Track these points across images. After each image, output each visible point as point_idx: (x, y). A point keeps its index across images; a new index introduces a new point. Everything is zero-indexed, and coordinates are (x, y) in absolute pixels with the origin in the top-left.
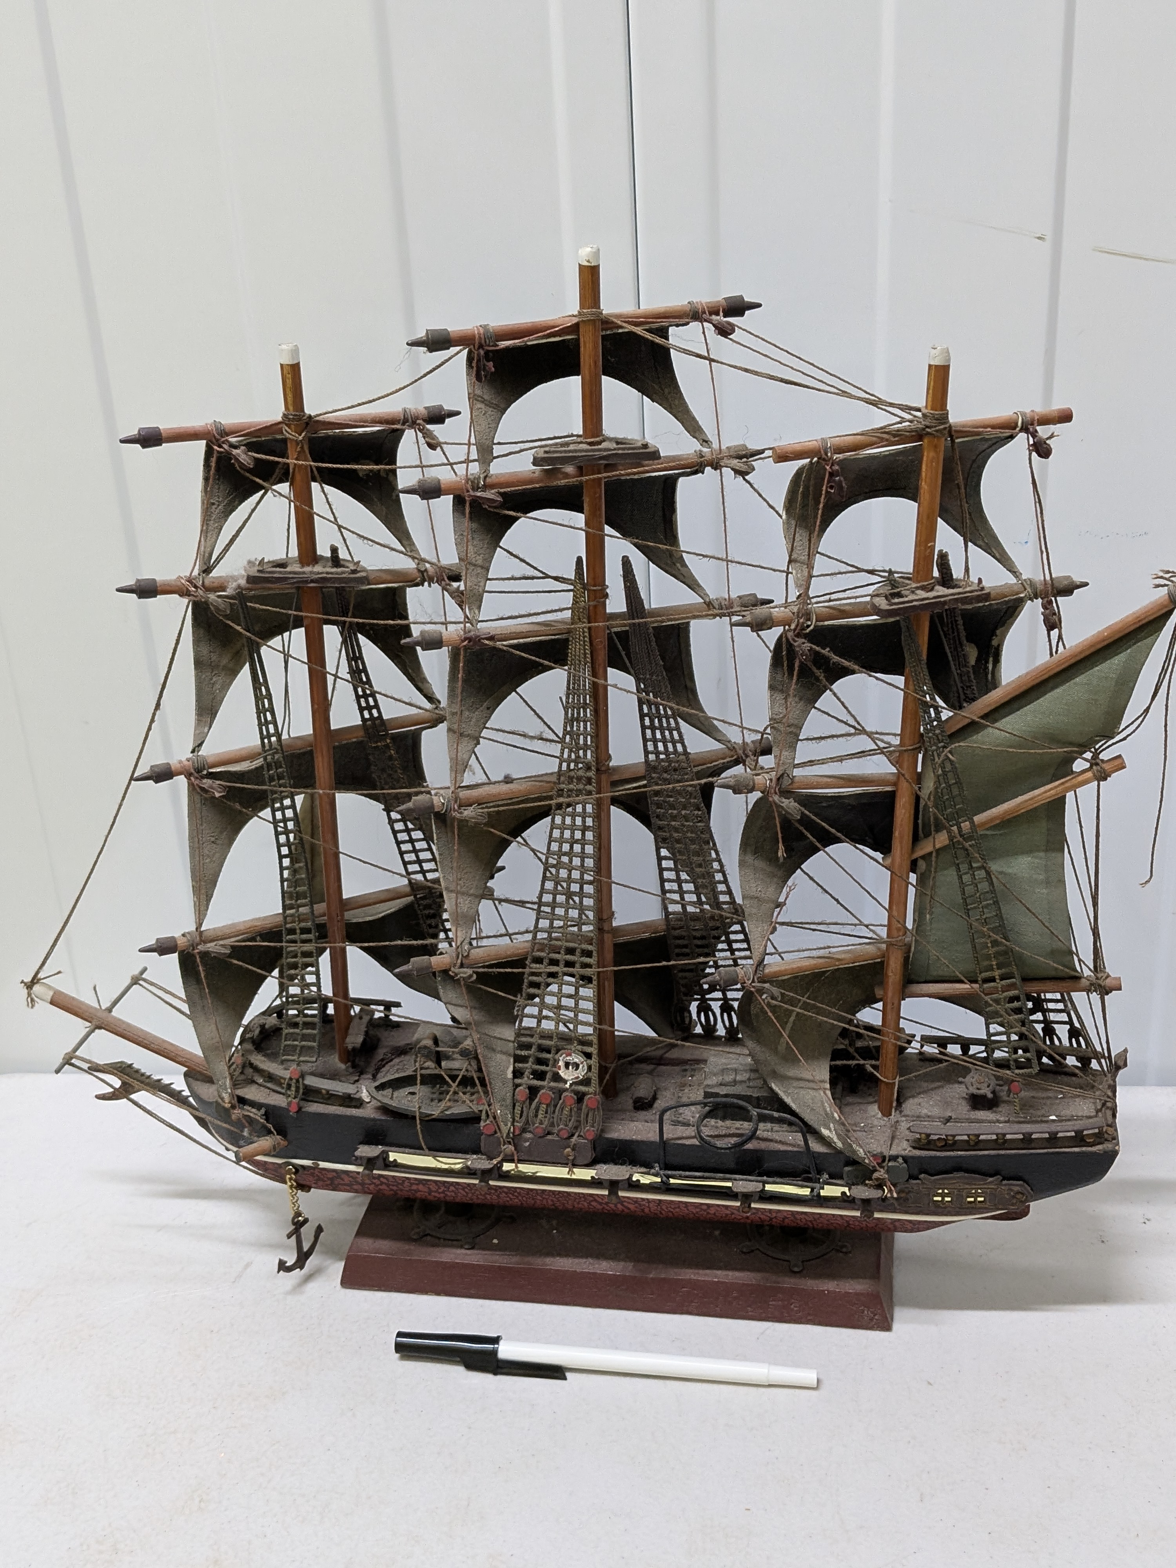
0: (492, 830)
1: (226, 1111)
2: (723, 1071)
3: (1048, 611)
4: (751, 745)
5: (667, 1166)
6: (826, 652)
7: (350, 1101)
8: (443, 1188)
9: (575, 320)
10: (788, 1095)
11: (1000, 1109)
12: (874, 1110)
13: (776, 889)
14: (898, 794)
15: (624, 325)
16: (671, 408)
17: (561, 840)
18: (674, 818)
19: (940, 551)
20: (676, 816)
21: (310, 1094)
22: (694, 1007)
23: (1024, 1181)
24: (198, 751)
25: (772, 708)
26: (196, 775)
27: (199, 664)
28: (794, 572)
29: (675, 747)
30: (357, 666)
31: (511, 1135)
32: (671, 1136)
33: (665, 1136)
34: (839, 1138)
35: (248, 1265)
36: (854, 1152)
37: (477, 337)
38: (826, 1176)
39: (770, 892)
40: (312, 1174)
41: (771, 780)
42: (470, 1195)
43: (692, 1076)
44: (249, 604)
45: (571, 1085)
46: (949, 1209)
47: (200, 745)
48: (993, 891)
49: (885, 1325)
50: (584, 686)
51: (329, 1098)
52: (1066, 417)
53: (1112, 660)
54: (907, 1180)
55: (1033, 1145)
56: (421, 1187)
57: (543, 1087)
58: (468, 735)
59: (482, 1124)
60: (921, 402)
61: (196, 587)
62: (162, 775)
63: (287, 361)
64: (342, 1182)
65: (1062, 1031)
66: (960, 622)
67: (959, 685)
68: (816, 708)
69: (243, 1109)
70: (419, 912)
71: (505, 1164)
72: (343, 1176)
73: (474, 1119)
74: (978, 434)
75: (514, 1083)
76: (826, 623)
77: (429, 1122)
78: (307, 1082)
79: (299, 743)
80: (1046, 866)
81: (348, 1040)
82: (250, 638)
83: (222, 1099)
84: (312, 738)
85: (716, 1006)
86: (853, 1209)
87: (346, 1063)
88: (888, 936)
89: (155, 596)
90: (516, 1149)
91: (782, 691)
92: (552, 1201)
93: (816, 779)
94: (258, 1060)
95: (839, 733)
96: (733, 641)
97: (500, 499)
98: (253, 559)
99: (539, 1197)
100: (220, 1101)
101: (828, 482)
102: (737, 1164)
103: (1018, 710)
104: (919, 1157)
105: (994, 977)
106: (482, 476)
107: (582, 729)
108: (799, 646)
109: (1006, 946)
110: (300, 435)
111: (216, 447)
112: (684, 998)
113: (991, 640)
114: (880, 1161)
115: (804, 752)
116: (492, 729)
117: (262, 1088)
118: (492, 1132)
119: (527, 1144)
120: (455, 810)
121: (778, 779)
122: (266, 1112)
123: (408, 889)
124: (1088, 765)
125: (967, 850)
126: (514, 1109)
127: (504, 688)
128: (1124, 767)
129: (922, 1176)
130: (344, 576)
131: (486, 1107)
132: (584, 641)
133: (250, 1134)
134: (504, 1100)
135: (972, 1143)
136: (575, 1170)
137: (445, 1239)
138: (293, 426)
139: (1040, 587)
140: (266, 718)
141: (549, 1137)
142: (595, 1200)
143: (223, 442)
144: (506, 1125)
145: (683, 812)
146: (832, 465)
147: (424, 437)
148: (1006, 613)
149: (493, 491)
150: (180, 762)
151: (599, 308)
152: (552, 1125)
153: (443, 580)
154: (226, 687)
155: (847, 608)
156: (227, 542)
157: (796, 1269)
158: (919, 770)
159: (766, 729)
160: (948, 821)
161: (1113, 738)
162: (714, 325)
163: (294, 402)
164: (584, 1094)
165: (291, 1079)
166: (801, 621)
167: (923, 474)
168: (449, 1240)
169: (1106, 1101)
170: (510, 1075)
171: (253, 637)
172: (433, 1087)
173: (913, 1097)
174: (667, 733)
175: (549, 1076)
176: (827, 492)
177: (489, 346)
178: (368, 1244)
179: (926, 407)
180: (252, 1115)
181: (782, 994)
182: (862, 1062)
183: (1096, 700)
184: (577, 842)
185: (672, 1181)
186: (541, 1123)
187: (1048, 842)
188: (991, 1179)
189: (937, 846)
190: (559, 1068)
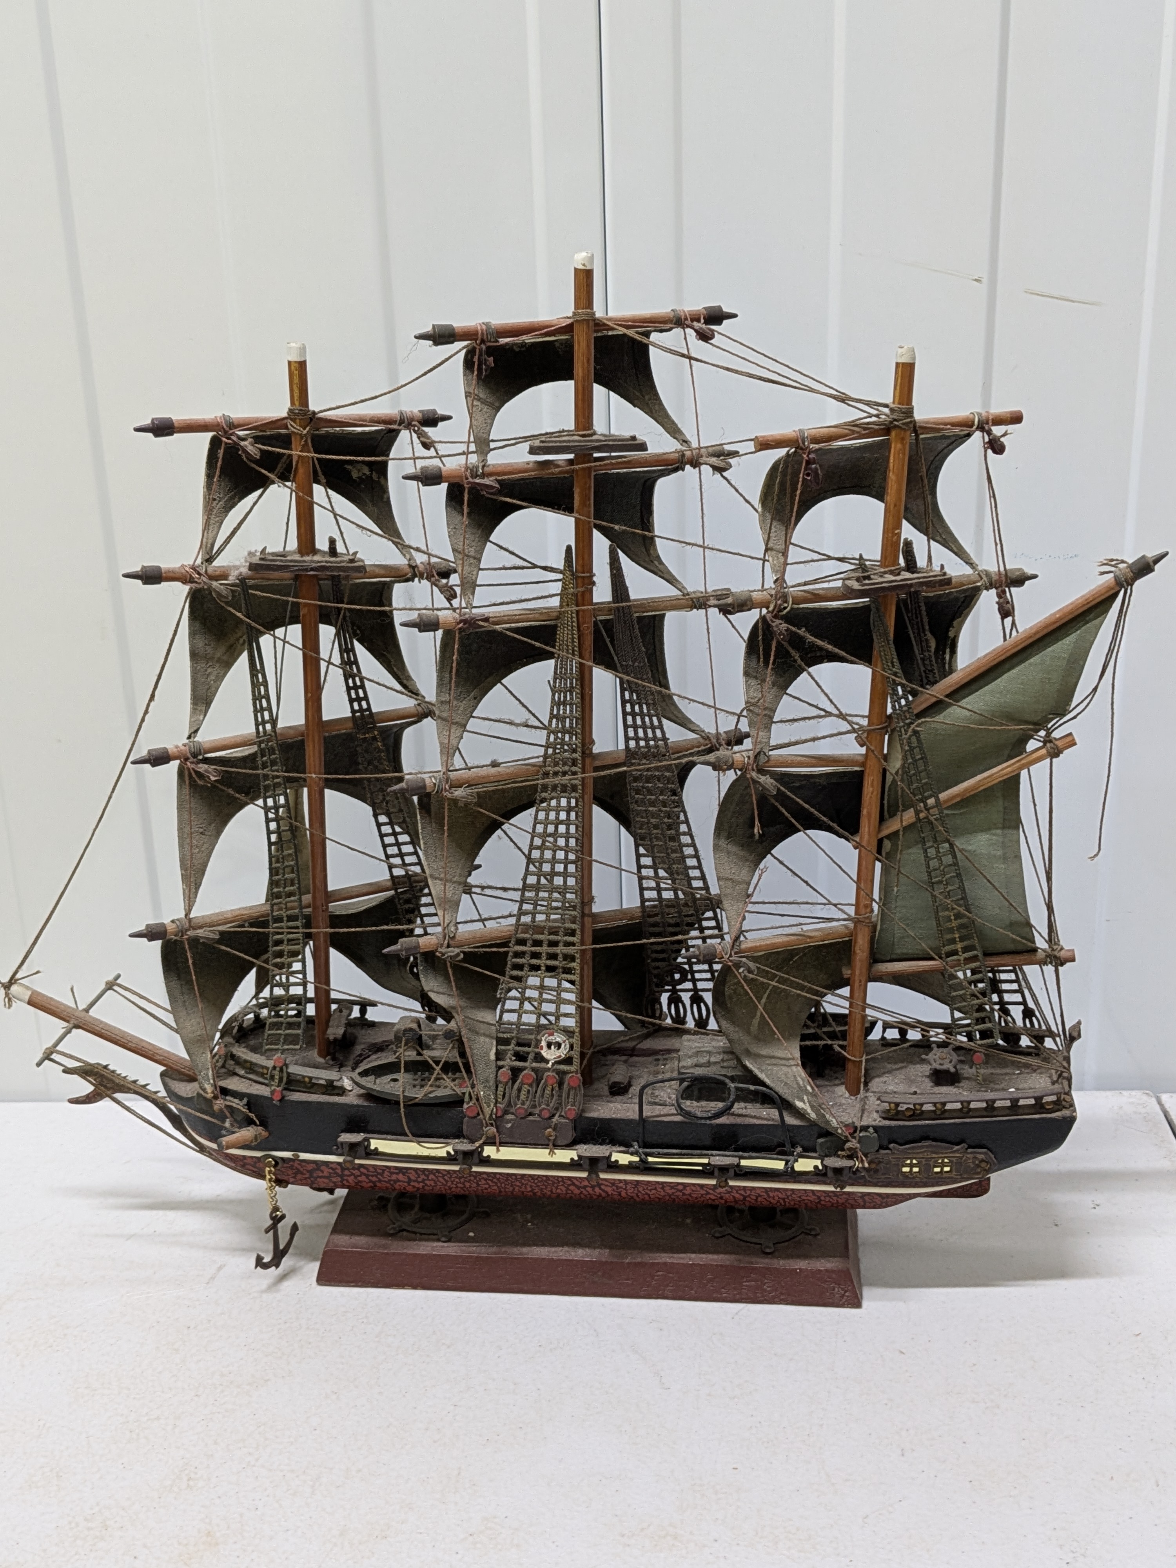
0: (481, 810)
1: (209, 1102)
2: (698, 1053)
3: (1002, 600)
4: (724, 735)
5: (645, 1145)
6: (802, 632)
7: (331, 1088)
8: (423, 1177)
9: (569, 321)
10: (762, 1071)
11: (961, 1084)
12: (841, 1090)
13: (749, 871)
14: (866, 774)
15: (616, 327)
16: (651, 412)
17: (546, 823)
18: (652, 804)
19: (906, 539)
20: (653, 802)
21: (292, 1083)
22: (664, 998)
23: (989, 1149)
24: (194, 737)
25: (747, 692)
26: (192, 759)
27: (194, 655)
28: (771, 559)
29: (654, 732)
30: (349, 658)
31: (494, 1116)
32: (649, 1114)
33: (645, 1114)
34: (812, 1109)
35: (220, 1268)
36: (828, 1122)
37: (480, 332)
38: (799, 1149)
39: (744, 874)
40: (292, 1167)
41: (749, 757)
42: (449, 1184)
43: (664, 1065)
44: (250, 591)
45: (553, 1064)
46: (918, 1180)
47: (196, 731)
48: (956, 864)
49: (856, 1303)
50: (571, 669)
51: (310, 1086)
52: (1016, 419)
53: (1064, 641)
54: (878, 1151)
55: (995, 1113)
56: (400, 1177)
57: (524, 1068)
58: (457, 723)
59: (465, 1106)
60: (889, 400)
61: (199, 574)
62: (158, 759)
63: (295, 358)
64: (321, 1174)
65: (1017, 1012)
66: (923, 608)
67: (923, 669)
68: (787, 694)
69: (225, 1100)
70: (399, 906)
71: (485, 1148)
72: (323, 1168)
73: (458, 1102)
74: (939, 430)
75: (497, 1065)
76: (801, 606)
77: (413, 1106)
78: (290, 1070)
79: (292, 732)
80: (1003, 842)
81: (330, 1031)
82: (249, 625)
83: (204, 1090)
84: (304, 728)
85: (686, 997)
86: (825, 1183)
87: (324, 1058)
88: (856, 914)
89: (159, 583)
90: (498, 1131)
91: (756, 678)
92: (531, 1187)
93: (790, 758)
94: (242, 1052)
95: (810, 716)
96: (709, 633)
97: (497, 486)
98: (253, 550)
99: (518, 1184)
100: (202, 1092)
101: (806, 469)
102: (714, 1139)
103: (977, 691)
104: (889, 1127)
105: (957, 950)
106: (481, 465)
107: (568, 712)
108: (777, 626)
109: (969, 918)
110: (304, 429)
111: (224, 439)
112: (656, 989)
113: (948, 631)
114: (852, 1131)
115: (778, 734)
116: (479, 718)
117: (244, 1080)
118: (475, 1114)
119: (509, 1125)
120: (446, 791)
121: (756, 757)
122: (248, 1102)
123: (389, 884)
124: (1041, 744)
125: (932, 823)
126: (497, 1090)
127: (490, 679)
128: (1075, 744)
129: (891, 1146)
130: (343, 564)
131: (469, 1089)
132: (572, 627)
133: (232, 1125)
134: (487, 1081)
135: (938, 1112)
136: (556, 1151)
137: (421, 1234)
138: (298, 421)
139: (995, 577)
140: (261, 705)
141: (531, 1118)
142: (573, 1184)
143: (231, 434)
144: (489, 1106)
145: (661, 798)
146: (809, 453)
147: (419, 438)
148: (963, 602)
149: (491, 479)
150: (177, 747)
151: (592, 309)
152: (534, 1106)
153: (433, 576)
154: (220, 678)
155: (821, 592)
156: (228, 534)
157: (768, 1250)
158: (885, 751)
159: (742, 711)
160: (915, 795)
161: (1064, 715)
162: (696, 331)
163: (300, 397)
164: (565, 1073)
165: (274, 1068)
166: (779, 602)
167: (891, 465)
168: (425, 1234)
169: (1062, 1072)
170: (493, 1057)
171: (253, 624)
172: (416, 1074)
173: (879, 1076)
174: (647, 719)
175: (531, 1056)
176: (804, 479)
177: (490, 341)
178: (344, 1241)
179: (894, 402)
180: (234, 1105)
181: (758, 968)
182: (830, 1042)
183: (1049, 679)
184: (562, 822)
185: (650, 1159)
186: (523, 1104)
187: (1004, 819)
188: (956, 1148)
189: (904, 824)
190: (542, 1048)
